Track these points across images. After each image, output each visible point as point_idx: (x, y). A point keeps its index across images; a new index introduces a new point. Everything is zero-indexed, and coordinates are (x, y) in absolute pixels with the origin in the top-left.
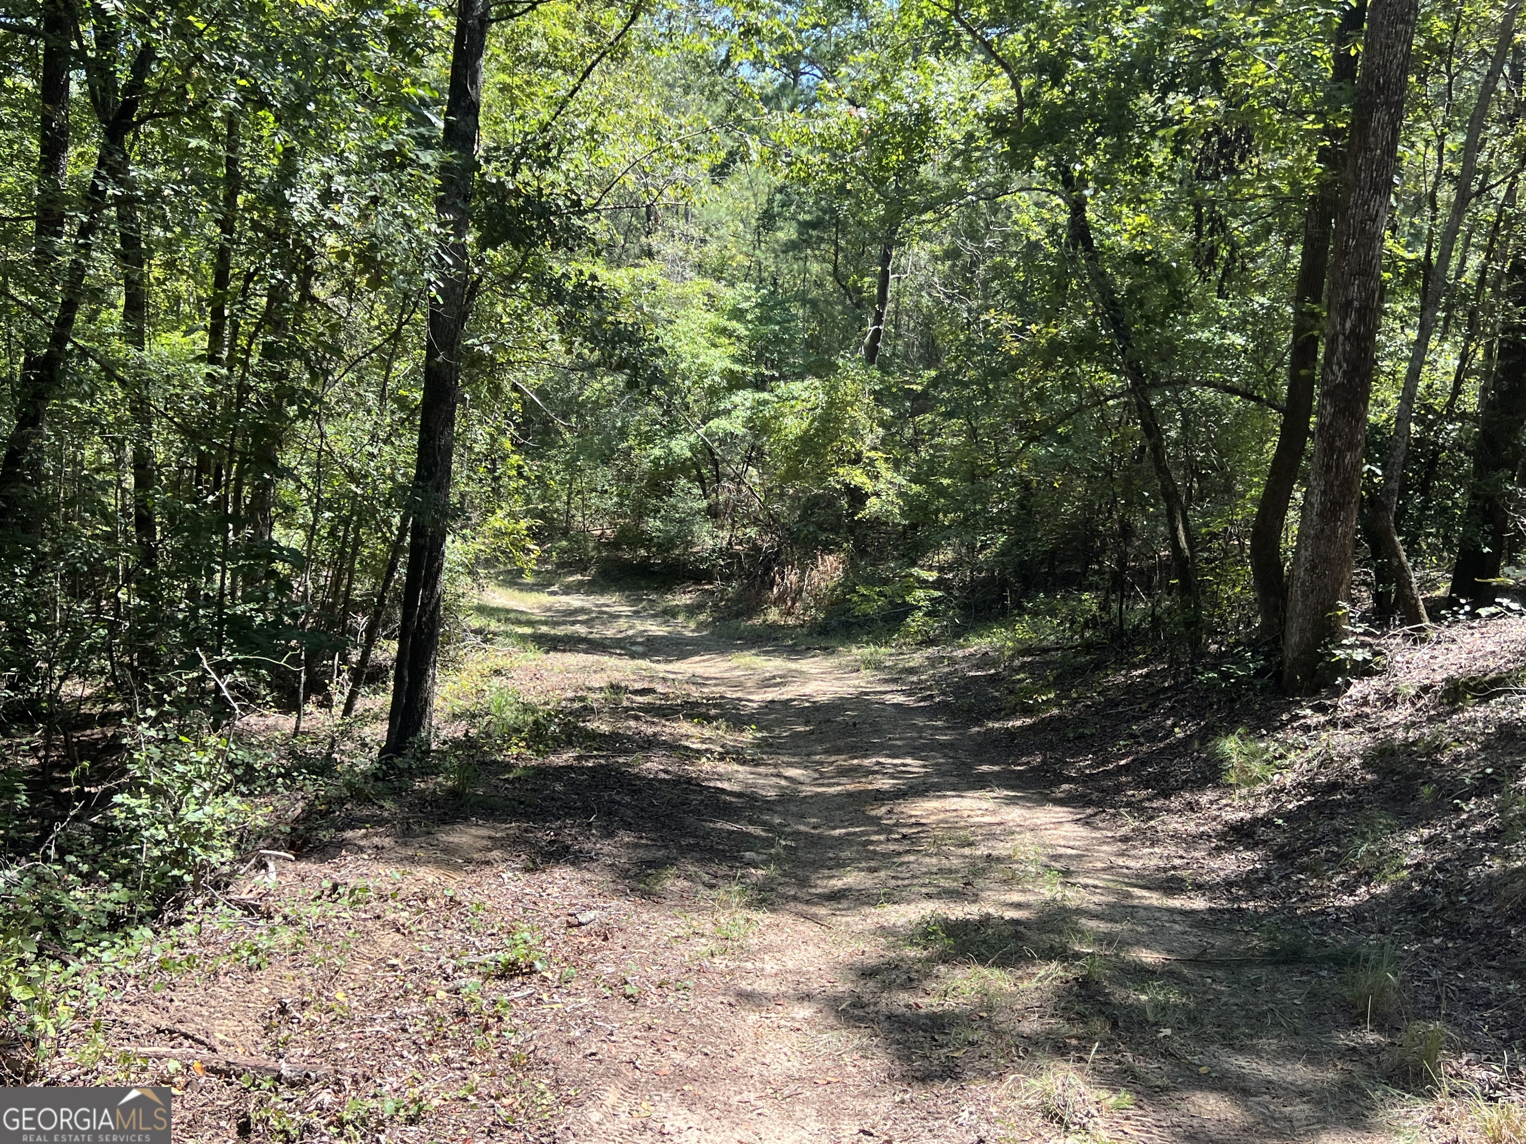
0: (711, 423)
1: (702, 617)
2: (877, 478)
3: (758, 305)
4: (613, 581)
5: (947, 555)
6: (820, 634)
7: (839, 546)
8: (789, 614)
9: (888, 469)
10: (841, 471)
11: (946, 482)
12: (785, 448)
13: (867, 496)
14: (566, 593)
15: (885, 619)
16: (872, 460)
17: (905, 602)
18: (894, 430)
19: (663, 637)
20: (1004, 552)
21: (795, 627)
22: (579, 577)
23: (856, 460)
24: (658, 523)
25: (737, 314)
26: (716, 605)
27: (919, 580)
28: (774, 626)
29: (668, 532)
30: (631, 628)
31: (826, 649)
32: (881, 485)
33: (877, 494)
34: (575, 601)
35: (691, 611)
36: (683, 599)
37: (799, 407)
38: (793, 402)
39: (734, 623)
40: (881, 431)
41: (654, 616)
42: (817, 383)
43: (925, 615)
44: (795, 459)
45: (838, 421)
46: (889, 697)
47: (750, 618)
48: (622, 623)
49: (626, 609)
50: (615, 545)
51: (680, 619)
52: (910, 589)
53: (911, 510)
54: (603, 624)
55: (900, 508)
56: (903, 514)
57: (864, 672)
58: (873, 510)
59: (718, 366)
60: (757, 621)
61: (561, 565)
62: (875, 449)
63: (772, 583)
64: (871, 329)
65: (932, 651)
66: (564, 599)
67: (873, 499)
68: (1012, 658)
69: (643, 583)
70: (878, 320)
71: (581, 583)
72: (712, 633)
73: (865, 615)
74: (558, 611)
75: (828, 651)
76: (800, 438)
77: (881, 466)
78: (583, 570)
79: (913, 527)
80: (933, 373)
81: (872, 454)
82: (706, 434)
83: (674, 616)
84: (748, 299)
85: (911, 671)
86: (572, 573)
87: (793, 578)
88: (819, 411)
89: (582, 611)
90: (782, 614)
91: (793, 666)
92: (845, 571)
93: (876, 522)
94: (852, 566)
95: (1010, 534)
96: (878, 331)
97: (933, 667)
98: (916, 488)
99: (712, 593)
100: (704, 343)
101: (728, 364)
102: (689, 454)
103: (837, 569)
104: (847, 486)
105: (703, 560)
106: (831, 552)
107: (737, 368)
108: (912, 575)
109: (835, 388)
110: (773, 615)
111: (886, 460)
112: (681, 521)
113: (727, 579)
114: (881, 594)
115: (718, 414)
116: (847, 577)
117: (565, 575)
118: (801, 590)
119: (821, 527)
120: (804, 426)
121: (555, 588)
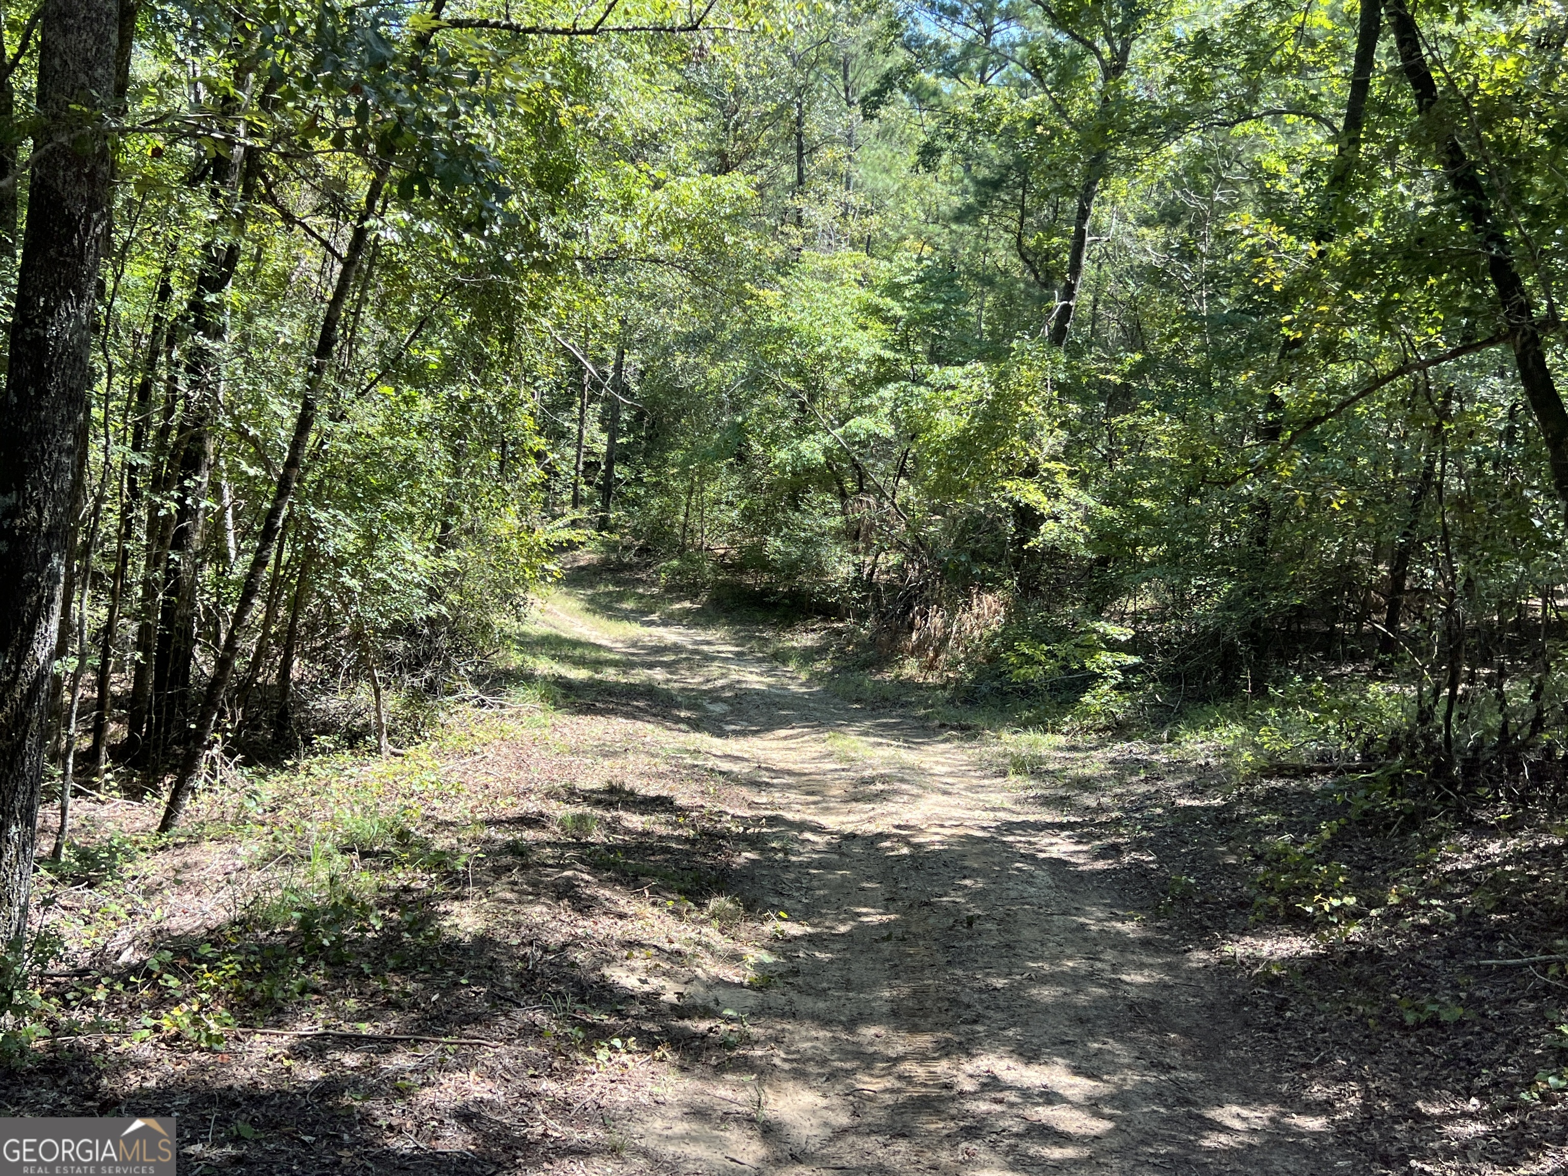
0: (851, 422)
1: (819, 666)
2: (1057, 496)
3: (920, 281)
4: (726, 611)
5: (1145, 602)
6: (965, 702)
7: (999, 582)
8: (931, 667)
9: (1071, 485)
10: (1008, 485)
11: (1147, 504)
12: (936, 452)
13: (1042, 519)
14: (665, 624)
15: (1054, 688)
16: (1052, 474)
17: (1083, 667)
18: (1082, 436)
19: (758, 693)
20: (1229, 605)
21: (935, 688)
22: (687, 604)
23: (1031, 471)
24: (778, 543)
25: (894, 290)
26: (841, 650)
27: (1104, 638)
28: (908, 685)
29: (789, 554)
30: (723, 676)
31: (963, 728)
32: (1061, 506)
33: (1057, 519)
34: (671, 635)
35: (808, 656)
36: (805, 639)
37: (957, 400)
38: (949, 393)
39: (857, 676)
40: (1063, 434)
41: (760, 661)
42: (981, 367)
43: (1114, 688)
44: (949, 466)
45: (1009, 419)
46: (1043, 840)
47: (880, 671)
48: (714, 669)
49: (729, 649)
50: (739, 567)
51: (792, 666)
52: (1092, 650)
53: (1101, 538)
54: (690, 669)
55: (1086, 536)
56: (1089, 543)
57: (1013, 779)
58: (1048, 537)
59: (863, 354)
60: (888, 675)
61: (668, 589)
62: (1054, 458)
63: (911, 627)
64: (1058, 304)
65: (1119, 749)
66: (660, 631)
67: (1050, 523)
68: (1251, 780)
69: (759, 616)
70: (1069, 292)
71: (688, 612)
72: (826, 690)
73: (1025, 682)
74: (643, 648)
75: (969, 732)
76: (955, 439)
77: (1062, 480)
78: (692, 597)
79: (1102, 562)
80: (1138, 357)
81: (1052, 465)
82: (844, 436)
83: (785, 662)
84: (907, 271)
85: (1085, 784)
86: (680, 599)
87: (938, 621)
88: (983, 406)
89: (676, 648)
90: (921, 668)
91: (910, 757)
92: (1008, 615)
93: (1052, 553)
94: (1016, 612)
95: (1241, 579)
96: (1066, 309)
97: (1121, 780)
98: (1107, 511)
99: (839, 633)
100: (850, 324)
101: (878, 349)
102: (822, 459)
103: (997, 612)
104: (1016, 505)
105: (835, 591)
106: (991, 591)
107: (888, 354)
108: (1095, 631)
109: (1004, 375)
110: (911, 669)
111: (1071, 474)
112: (808, 542)
113: (862, 616)
114: (1051, 655)
115: (859, 412)
116: (1009, 622)
117: (672, 601)
118: (946, 638)
119: (977, 557)
120: (963, 423)
121: (654, 617)
